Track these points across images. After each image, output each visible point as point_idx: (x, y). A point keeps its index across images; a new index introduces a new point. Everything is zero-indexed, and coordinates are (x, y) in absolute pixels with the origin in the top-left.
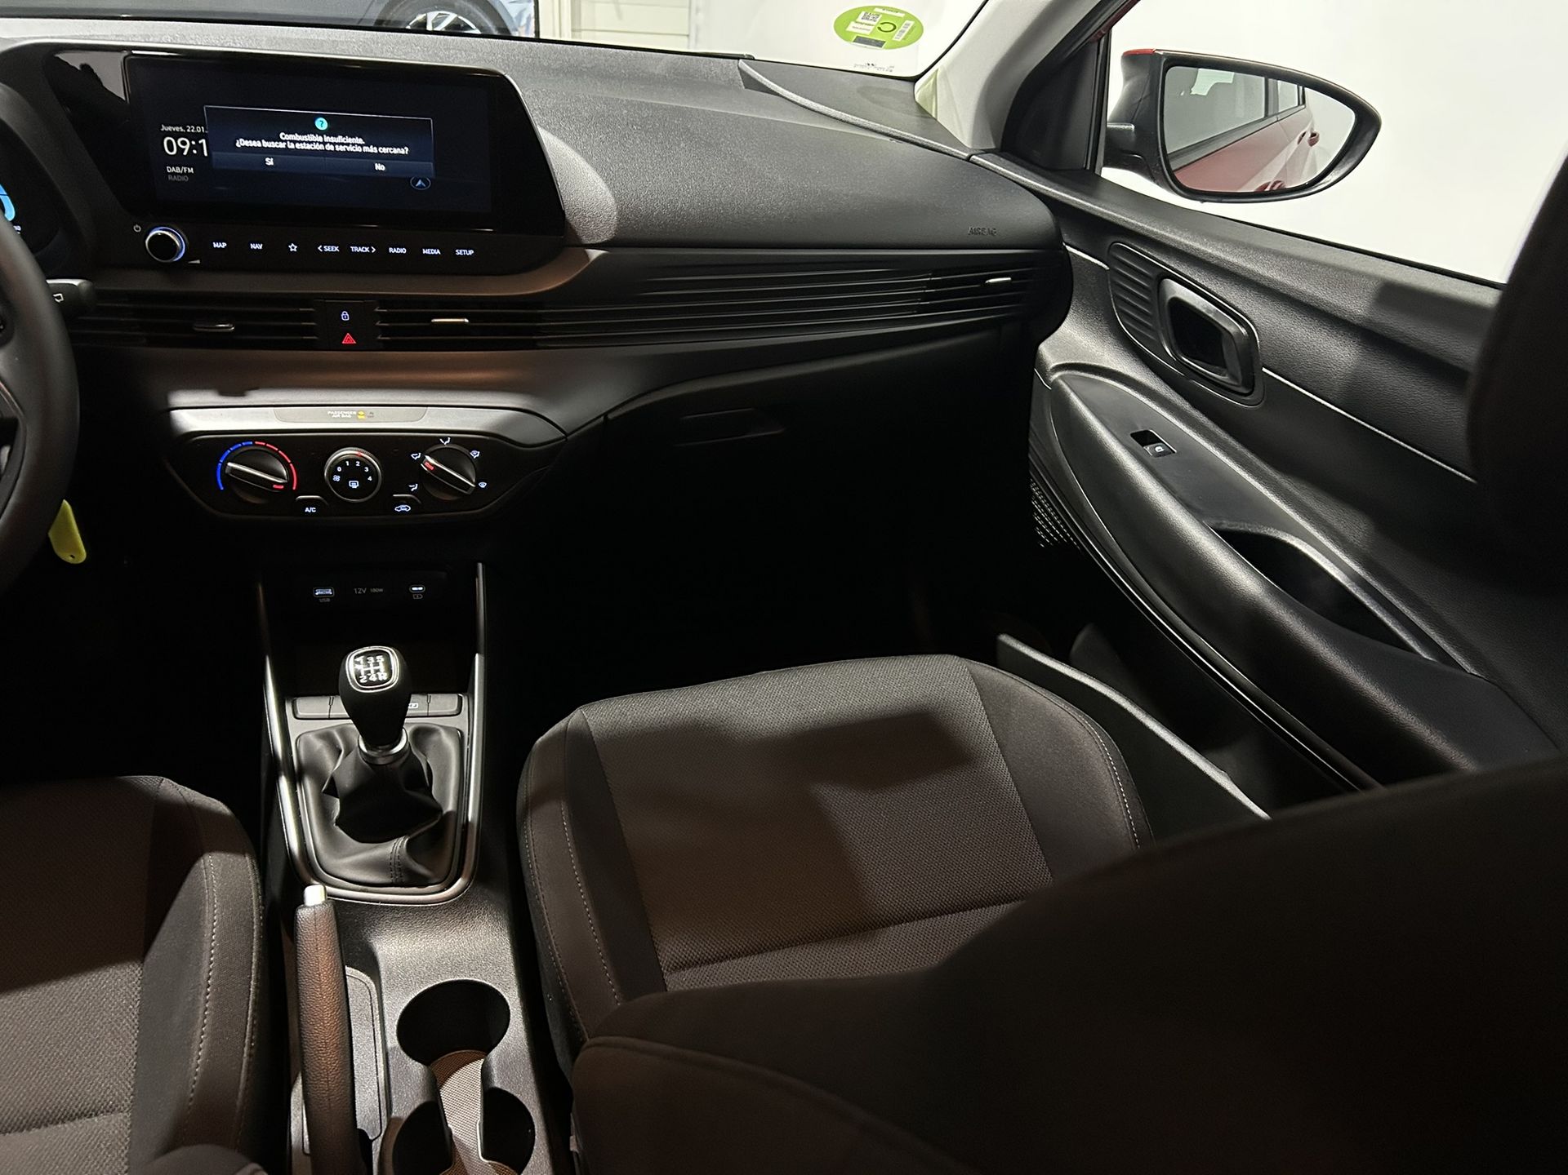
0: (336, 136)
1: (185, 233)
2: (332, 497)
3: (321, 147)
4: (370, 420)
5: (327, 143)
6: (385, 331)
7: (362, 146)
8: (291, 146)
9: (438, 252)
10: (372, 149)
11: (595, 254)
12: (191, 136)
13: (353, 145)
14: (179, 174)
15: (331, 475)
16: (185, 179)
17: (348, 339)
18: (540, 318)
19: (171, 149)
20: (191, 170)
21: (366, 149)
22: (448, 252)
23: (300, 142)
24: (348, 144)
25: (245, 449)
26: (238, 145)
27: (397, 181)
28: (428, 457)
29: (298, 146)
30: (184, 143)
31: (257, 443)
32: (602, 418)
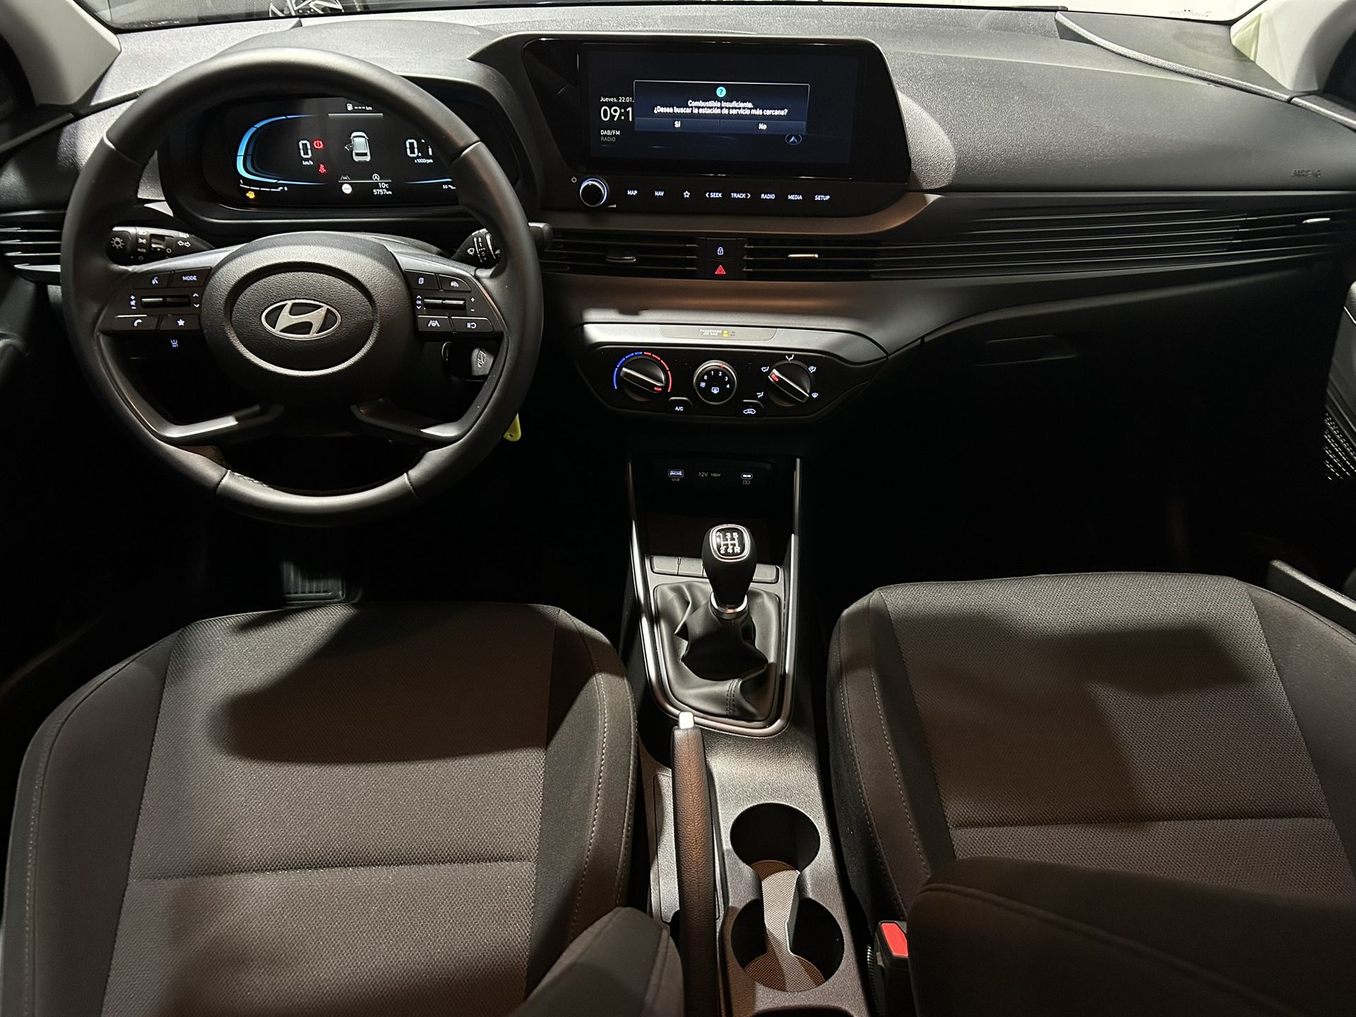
0: (732, 102)
1: (608, 182)
2: (697, 401)
3: (718, 111)
4: (733, 338)
5: (723, 108)
6: (749, 264)
7: (751, 109)
8: (696, 111)
9: (801, 197)
10: (759, 112)
11: (932, 198)
12: (621, 106)
13: (744, 108)
14: (609, 136)
15: (698, 383)
16: (613, 139)
17: (720, 270)
18: (874, 254)
19: (606, 117)
20: (618, 133)
21: (754, 112)
22: (809, 198)
23: (703, 107)
24: (740, 108)
25: (636, 358)
26: (655, 112)
27: (774, 139)
28: (774, 371)
29: (701, 111)
30: (615, 111)
31: (645, 353)
32: (920, 340)
